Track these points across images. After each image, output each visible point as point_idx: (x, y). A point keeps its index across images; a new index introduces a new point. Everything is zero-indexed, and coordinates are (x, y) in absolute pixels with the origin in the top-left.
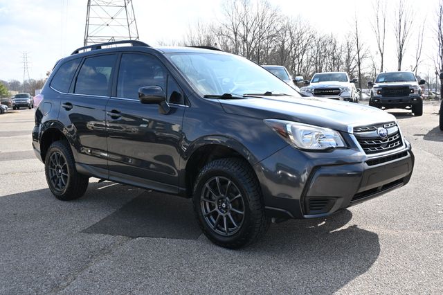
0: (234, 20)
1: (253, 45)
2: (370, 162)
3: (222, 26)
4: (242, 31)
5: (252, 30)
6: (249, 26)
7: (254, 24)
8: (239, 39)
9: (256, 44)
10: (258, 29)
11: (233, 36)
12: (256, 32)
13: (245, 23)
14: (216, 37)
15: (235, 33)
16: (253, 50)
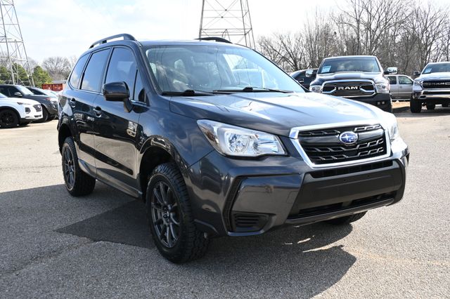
0: (357, 7)
1: (378, 32)
2: (315, 174)
3: (343, 13)
4: (365, 17)
5: (377, 17)
6: (373, 12)
7: (379, 10)
8: (362, 27)
9: (382, 31)
10: (384, 15)
11: (355, 24)
12: (381, 18)
13: (369, 10)
14: (335, 26)
15: (358, 21)
16: (378, 38)
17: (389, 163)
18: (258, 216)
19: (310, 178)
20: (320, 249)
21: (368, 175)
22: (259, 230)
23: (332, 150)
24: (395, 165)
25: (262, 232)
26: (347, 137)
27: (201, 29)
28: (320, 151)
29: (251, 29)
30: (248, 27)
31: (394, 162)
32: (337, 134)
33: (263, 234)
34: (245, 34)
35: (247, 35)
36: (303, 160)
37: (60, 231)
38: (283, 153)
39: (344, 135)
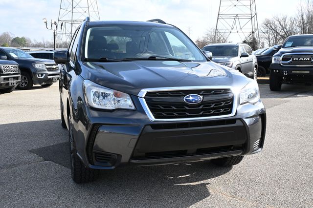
17: (233, 121)
18: (110, 155)
19: (149, 129)
20: (190, 184)
21: (209, 130)
22: (111, 166)
23: (175, 108)
24: (238, 123)
25: (113, 168)
26: (191, 98)
27: (219, 14)
28: (162, 108)
29: (256, 14)
30: (253, 12)
31: (237, 121)
32: (183, 95)
33: (114, 169)
34: (252, 18)
35: (253, 18)
36: (146, 114)
37: (31, 151)
38: (133, 108)
39: (189, 97)
